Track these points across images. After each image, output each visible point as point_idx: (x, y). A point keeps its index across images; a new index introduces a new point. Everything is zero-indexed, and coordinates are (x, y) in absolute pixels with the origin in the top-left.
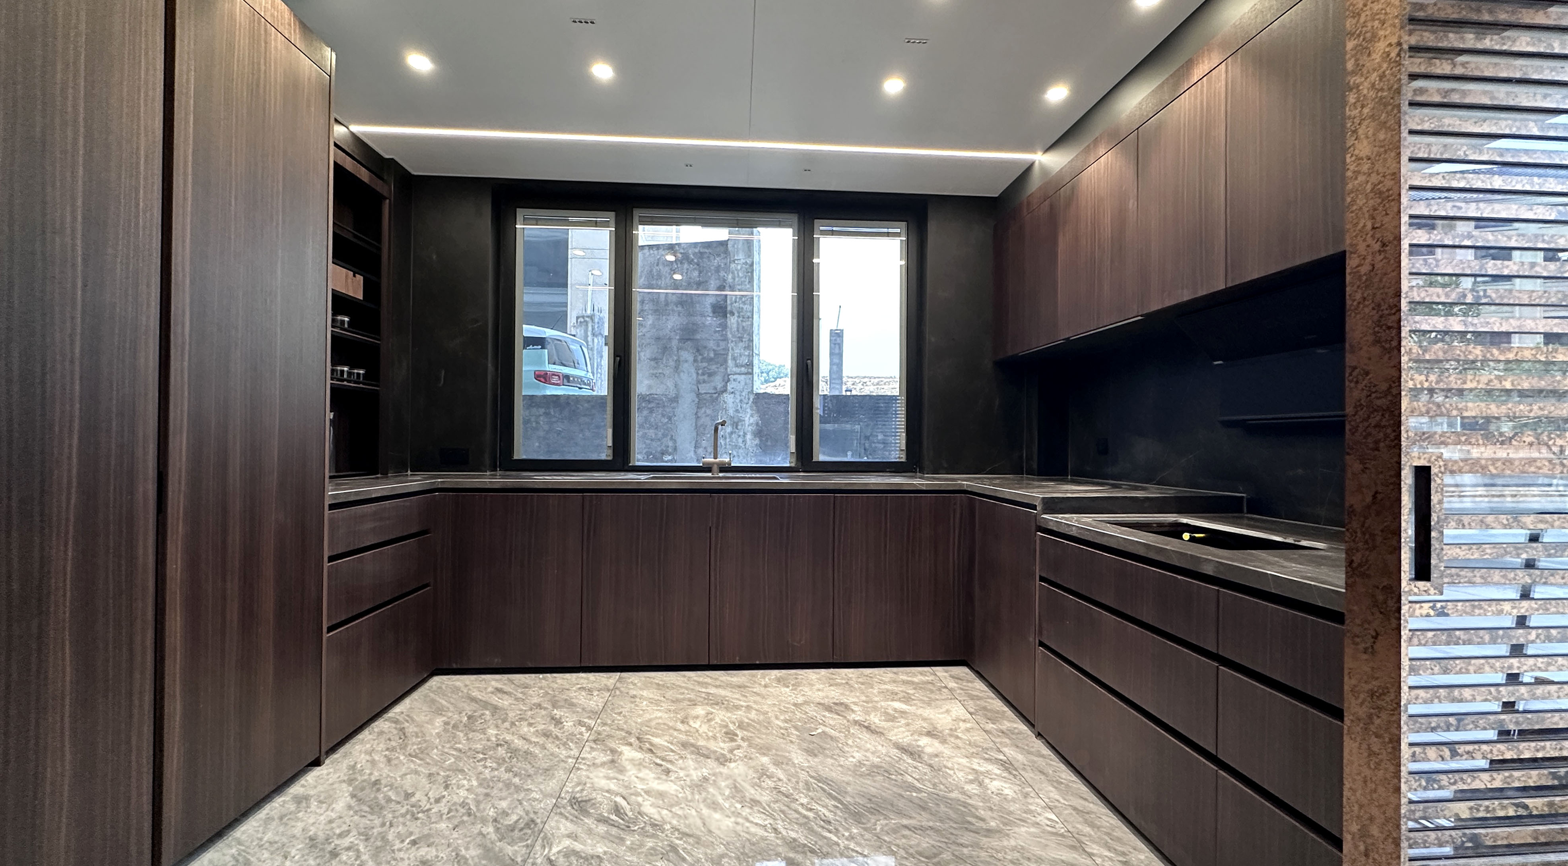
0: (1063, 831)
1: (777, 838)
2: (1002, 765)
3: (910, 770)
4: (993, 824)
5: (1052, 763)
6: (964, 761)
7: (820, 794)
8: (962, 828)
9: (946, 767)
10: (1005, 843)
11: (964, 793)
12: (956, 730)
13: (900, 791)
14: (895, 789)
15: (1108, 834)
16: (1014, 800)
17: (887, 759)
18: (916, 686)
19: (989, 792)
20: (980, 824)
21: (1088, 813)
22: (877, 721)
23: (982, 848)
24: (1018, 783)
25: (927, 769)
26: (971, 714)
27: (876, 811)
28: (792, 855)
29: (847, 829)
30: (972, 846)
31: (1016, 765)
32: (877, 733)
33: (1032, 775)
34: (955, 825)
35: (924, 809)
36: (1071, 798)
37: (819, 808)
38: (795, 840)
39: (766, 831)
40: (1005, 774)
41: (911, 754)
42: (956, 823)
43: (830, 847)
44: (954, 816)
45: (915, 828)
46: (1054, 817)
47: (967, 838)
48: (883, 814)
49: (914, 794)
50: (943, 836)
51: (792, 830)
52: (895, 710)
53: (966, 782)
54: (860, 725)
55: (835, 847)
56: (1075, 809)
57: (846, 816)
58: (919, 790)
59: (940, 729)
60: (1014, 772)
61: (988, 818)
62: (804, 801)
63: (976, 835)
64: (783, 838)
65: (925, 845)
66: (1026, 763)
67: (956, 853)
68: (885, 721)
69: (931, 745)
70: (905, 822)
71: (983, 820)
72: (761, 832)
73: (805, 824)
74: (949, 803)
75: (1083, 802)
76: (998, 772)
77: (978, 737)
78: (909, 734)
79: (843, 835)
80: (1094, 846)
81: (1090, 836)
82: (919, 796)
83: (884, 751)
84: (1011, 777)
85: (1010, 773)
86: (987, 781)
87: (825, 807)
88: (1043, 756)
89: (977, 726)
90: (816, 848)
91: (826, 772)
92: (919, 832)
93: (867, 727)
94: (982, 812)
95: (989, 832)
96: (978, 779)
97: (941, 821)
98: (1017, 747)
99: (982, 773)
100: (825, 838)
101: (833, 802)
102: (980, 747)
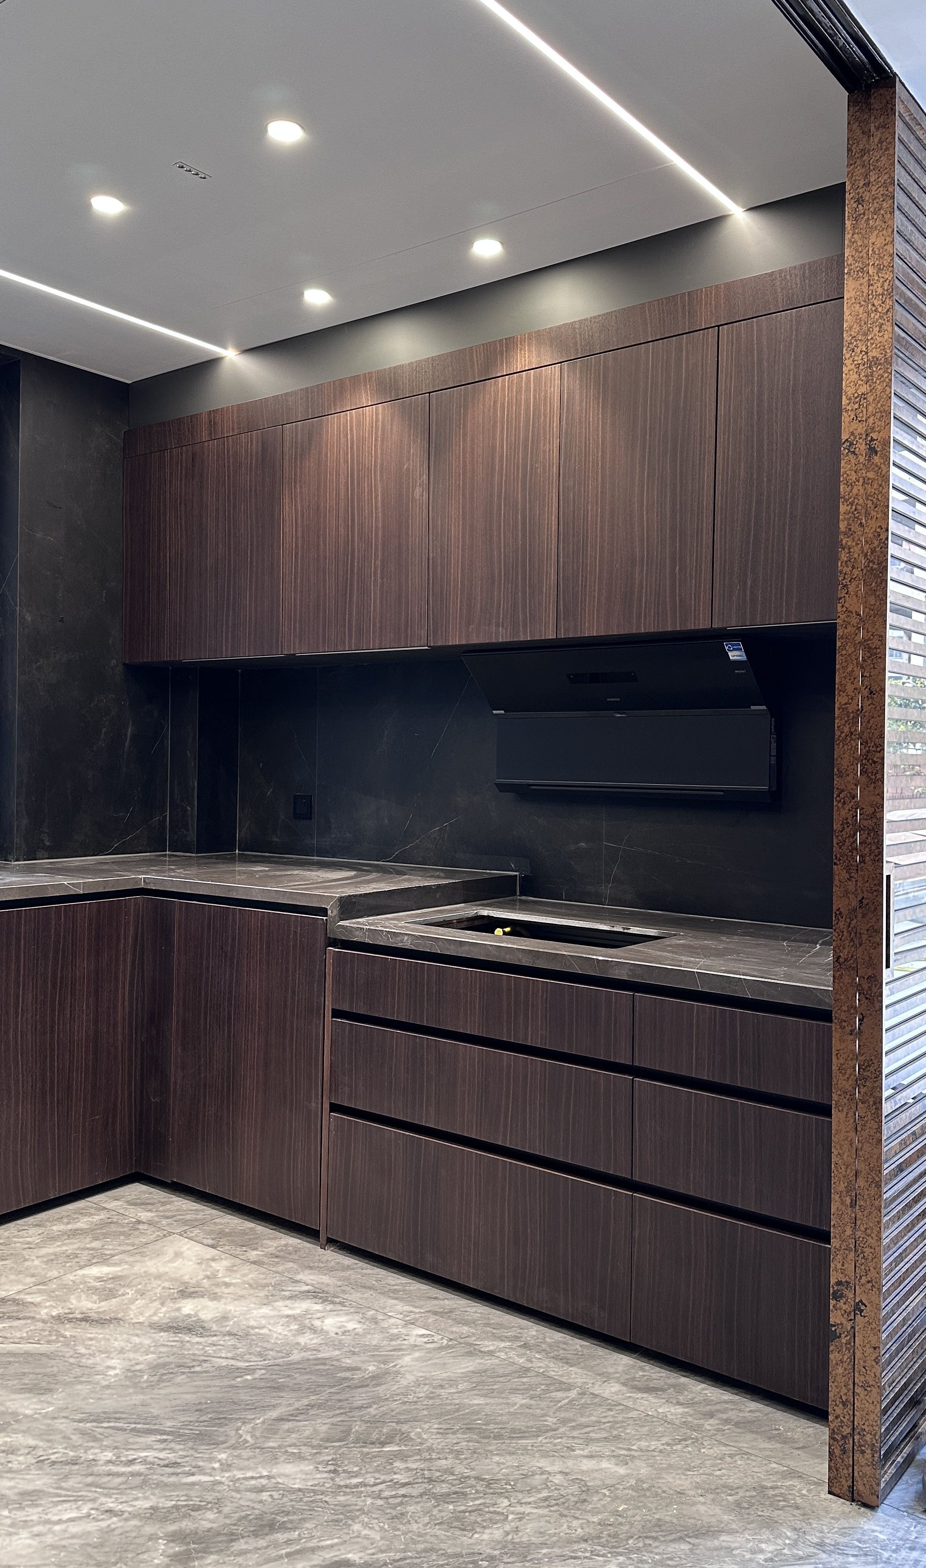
0: (445, 1342)
1: (126, 1520)
2: (315, 1297)
3: (210, 1350)
4: (371, 1368)
5: (364, 1271)
6: (265, 1310)
7: (120, 1437)
8: (344, 1389)
9: (253, 1328)
10: (404, 1382)
11: (305, 1349)
12: (215, 1276)
13: (226, 1382)
14: (218, 1382)
15: (487, 1325)
16: (366, 1332)
17: (163, 1349)
18: (94, 1232)
19: (333, 1335)
20: (358, 1375)
21: (451, 1312)
22: (90, 1305)
23: (386, 1399)
24: (352, 1310)
25: (230, 1341)
26: (213, 1247)
27: (222, 1420)
28: (172, 1528)
29: (211, 1460)
30: (374, 1403)
31: (331, 1290)
32: (110, 1321)
33: (359, 1295)
34: (333, 1390)
35: (279, 1388)
36: (422, 1303)
37: (143, 1454)
38: (154, 1508)
39: (95, 1519)
40: (330, 1307)
41: (189, 1330)
42: (332, 1387)
43: (213, 1490)
44: (321, 1380)
45: (292, 1415)
46: (423, 1332)
47: (360, 1398)
48: (237, 1419)
49: (249, 1377)
50: (332, 1408)
51: (137, 1499)
52: (99, 1279)
53: (294, 1335)
54: (70, 1320)
55: (220, 1488)
56: (435, 1313)
57: (190, 1444)
58: (249, 1370)
59: (194, 1281)
60: (337, 1300)
61: (359, 1365)
62: (109, 1455)
63: (367, 1389)
64: (134, 1516)
65: (324, 1428)
66: (339, 1283)
67: (366, 1418)
68: (101, 1301)
69: (204, 1307)
70: (274, 1414)
71: (357, 1369)
72: (91, 1527)
73: (145, 1482)
74: (301, 1367)
75: (436, 1302)
76: (318, 1307)
77: (253, 1274)
78: (157, 1304)
79: (214, 1469)
80: (486, 1343)
81: (473, 1334)
82: (256, 1376)
83: (147, 1342)
84: (339, 1307)
85: (333, 1303)
86: (317, 1323)
87: (148, 1448)
88: (348, 1268)
89: (238, 1261)
90: (196, 1501)
91: (92, 1405)
92: (301, 1417)
93: (82, 1320)
94: (348, 1361)
95: (377, 1379)
96: (304, 1324)
97: (314, 1393)
98: (311, 1268)
99: (301, 1316)
100: (193, 1484)
101: (153, 1438)
102: (267, 1285)
